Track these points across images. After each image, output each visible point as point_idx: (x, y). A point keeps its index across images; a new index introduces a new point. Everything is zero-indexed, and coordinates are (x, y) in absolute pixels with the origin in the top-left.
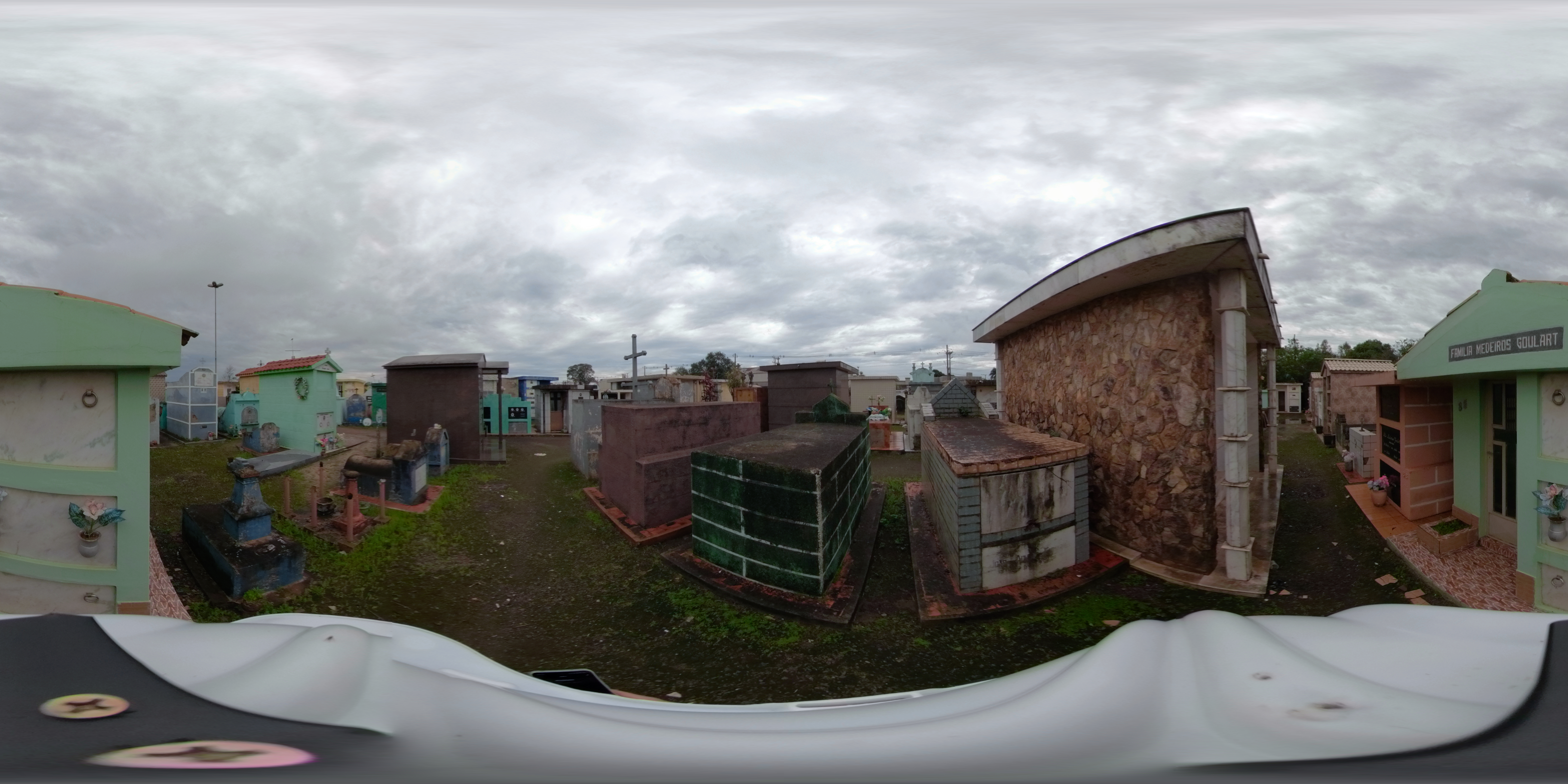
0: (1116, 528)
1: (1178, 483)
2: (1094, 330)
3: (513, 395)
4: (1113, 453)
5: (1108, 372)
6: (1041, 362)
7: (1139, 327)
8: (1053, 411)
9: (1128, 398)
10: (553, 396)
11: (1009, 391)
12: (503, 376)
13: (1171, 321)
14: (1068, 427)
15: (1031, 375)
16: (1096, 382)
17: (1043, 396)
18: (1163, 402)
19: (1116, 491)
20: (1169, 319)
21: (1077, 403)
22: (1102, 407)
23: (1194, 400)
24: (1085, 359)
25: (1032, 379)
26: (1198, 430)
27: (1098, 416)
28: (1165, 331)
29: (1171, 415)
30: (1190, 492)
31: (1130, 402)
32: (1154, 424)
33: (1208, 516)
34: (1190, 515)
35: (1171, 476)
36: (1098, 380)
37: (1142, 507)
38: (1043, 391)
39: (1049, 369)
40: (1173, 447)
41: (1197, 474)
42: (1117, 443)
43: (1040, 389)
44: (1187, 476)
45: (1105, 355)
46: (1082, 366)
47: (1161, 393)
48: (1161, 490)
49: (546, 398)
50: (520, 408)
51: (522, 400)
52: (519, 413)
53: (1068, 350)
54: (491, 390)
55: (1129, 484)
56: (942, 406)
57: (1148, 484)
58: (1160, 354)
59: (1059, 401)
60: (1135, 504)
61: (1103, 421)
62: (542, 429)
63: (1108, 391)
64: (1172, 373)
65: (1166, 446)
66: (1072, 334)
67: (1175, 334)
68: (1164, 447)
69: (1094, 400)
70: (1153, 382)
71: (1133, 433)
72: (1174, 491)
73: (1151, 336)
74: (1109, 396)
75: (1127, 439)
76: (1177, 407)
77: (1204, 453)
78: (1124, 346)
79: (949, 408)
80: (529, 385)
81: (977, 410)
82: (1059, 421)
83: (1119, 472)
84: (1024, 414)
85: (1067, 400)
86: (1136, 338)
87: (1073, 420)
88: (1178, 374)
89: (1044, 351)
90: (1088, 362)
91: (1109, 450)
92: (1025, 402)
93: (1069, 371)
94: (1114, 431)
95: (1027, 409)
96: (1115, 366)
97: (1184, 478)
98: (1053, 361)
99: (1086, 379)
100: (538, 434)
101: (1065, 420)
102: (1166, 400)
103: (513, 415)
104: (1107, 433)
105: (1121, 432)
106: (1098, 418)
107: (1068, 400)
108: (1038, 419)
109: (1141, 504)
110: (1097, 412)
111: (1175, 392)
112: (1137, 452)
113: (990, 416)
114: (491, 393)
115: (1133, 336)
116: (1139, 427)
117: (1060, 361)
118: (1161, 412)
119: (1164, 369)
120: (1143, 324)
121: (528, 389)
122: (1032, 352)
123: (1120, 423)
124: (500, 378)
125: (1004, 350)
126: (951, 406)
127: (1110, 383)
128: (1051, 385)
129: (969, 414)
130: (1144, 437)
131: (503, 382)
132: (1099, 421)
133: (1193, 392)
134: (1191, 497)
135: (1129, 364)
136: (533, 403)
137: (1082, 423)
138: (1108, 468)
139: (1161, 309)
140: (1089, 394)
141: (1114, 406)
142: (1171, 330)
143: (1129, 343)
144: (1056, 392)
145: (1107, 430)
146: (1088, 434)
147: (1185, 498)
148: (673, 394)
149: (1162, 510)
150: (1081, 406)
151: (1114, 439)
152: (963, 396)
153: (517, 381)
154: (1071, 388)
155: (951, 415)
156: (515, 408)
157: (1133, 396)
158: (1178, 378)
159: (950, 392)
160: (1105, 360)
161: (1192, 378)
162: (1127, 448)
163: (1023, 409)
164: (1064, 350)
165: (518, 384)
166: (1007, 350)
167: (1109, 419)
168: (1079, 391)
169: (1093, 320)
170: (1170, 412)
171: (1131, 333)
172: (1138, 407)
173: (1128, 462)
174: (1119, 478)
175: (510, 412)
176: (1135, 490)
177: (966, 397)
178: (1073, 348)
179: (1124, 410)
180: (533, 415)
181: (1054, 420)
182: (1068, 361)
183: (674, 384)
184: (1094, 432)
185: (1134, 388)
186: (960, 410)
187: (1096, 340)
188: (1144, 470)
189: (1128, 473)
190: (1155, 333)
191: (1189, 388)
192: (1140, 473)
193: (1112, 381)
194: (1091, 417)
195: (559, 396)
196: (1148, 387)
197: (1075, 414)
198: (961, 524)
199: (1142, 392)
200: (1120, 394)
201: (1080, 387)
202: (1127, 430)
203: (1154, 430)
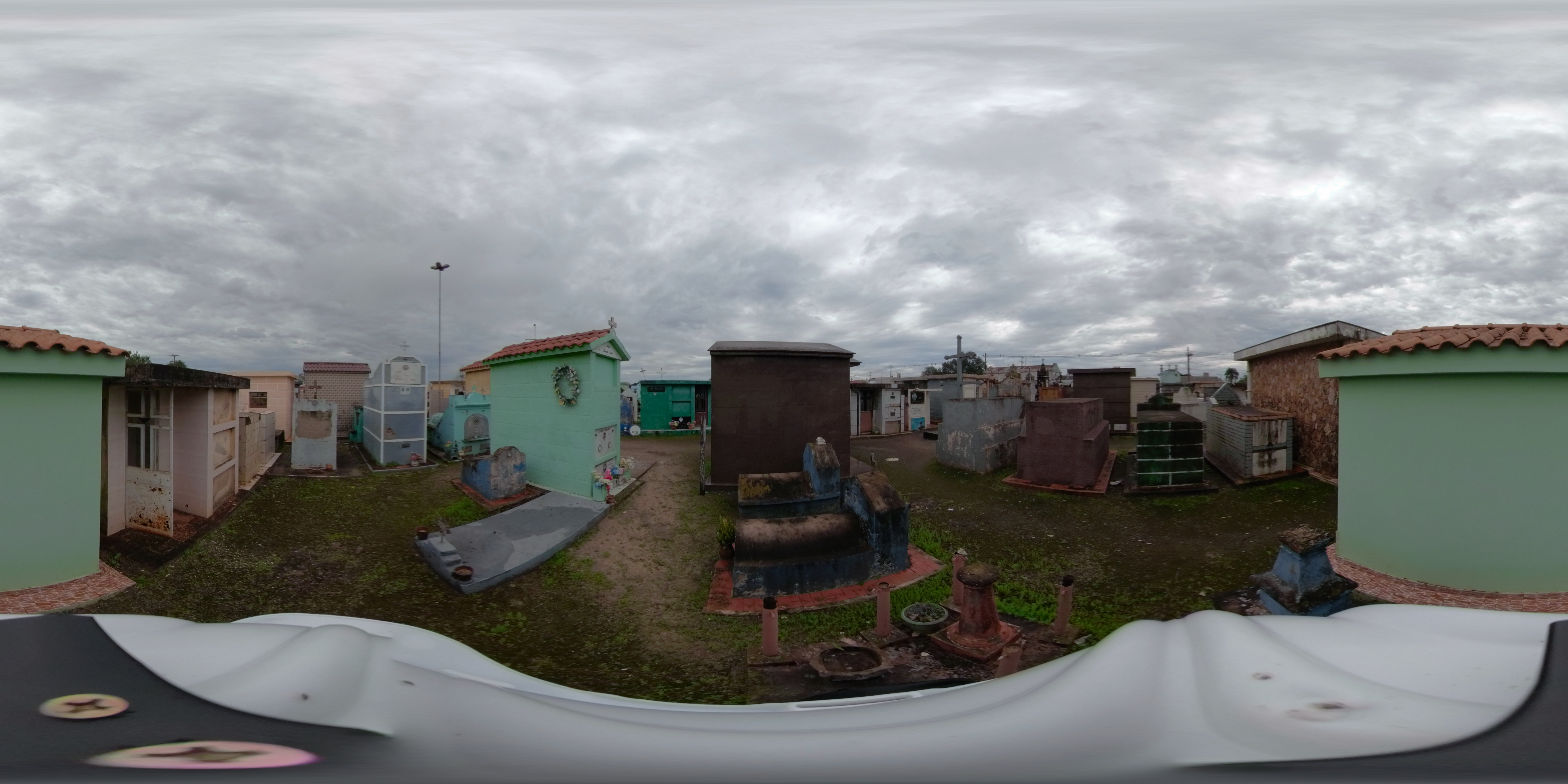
0: (1304, 456)
2: (1299, 363)
4: (1306, 419)
5: (1304, 382)
6: (1274, 375)
8: (1280, 401)
11: (1256, 391)
14: (1287, 408)
15: (1269, 382)
16: (1299, 387)
17: (1275, 393)
18: (1324, 396)
19: (1305, 435)
21: (1291, 397)
22: (1302, 398)
23: (1334, 395)
24: (1295, 376)
25: (1270, 384)
27: (1300, 402)
30: (1332, 434)
31: (1312, 396)
32: (1320, 405)
37: (1315, 444)
38: (1276, 391)
39: (1279, 380)
42: (1307, 415)
43: (1274, 390)
44: (1331, 425)
45: (1303, 375)
46: (1294, 379)
47: (1323, 392)
48: (1322, 434)
53: (1288, 371)
55: (1312, 433)
57: (1318, 431)
60: (1313, 442)
61: (1302, 404)
63: (1304, 391)
66: (1290, 363)
68: (1323, 415)
69: (1298, 395)
70: (1321, 387)
71: (1313, 409)
72: (1326, 434)
74: (1304, 393)
75: (1311, 412)
77: (1336, 416)
78: (1311, 372)
81: (1237, 400)
82: (1283, 406)
83: (1307, 427)
84: (1264, 404)
86: (1315, 369)
87: (1289, 404)
89: (1276, 370)
91: (1304, 418)
92: (1265, 397)
93: (1288, 381)
94: (1306, 409)
95: (1266, 400)
96: (1307, 380)
98: (1281, 376)
99: (1295, 385)
101: (1286, 405)
105: (1308, 409)
107: (1288, 396)
108: (1272, 406)
109: (1316, 441)
110: (1299, 400)
112: (1314, 418)
113: (1245, 404)
116: (1315, 406)
117: (1284, 376)
118: (1323, 400)
119: (1323, 382)
122: (1270, 369)
123: (1308, 405)
125: (1253, 366)
126: (1224, 398)
127: (1305, 388)
128: (1280, 388)
129: (1234, 403)
130: (1316, 411)
132: (1300, 404)
135: (1312, 380)
137: (1293, 405)
138: (1304, 426)
140: (1296, 393)
141: (1306, 397)
144: (1282, 391)
145: (1303, 409)
146: (1294, 409)
147: (1329, 438)
149: (1323, 442)
150: (1293, 397)
151: (1306, 412)
152: (1231, 393)
155: (1224, 403)
157: (1314, 393)
158: (1328, 386)
159: (1224, 390)
160: (1303, 377)
162: (1311, 416)
163: (1264, 400)
164: (1286, 371)
166: (1255, 367)
167: (1304, 404)
169: (1299, 358)
170: (1326, 400)
171: (1313, 366)
172: (1315, 398)
173: (1311, 422)
174: (1307, 430)
176: (1313, 435)
178: (1290, 370)
179: (1310, 399)
181: (1280, 405)
182: (1288, 376)
184: (1298, 410)
185: (1314, 390)
186: (1229, 401)
187: (1300, 367)
188: (1316, 425)
189: (1311, 427)
192: (1315, 427)
193: (1306, 386)
194: (1297, 403)
196: (1318, 389)
197: (1289, 401)
198: (1246, 441)
199: (1317, 391)
200: (1308, 392)
201: (1292, 389)
202: (1311, 408)
203: (1320, 408)
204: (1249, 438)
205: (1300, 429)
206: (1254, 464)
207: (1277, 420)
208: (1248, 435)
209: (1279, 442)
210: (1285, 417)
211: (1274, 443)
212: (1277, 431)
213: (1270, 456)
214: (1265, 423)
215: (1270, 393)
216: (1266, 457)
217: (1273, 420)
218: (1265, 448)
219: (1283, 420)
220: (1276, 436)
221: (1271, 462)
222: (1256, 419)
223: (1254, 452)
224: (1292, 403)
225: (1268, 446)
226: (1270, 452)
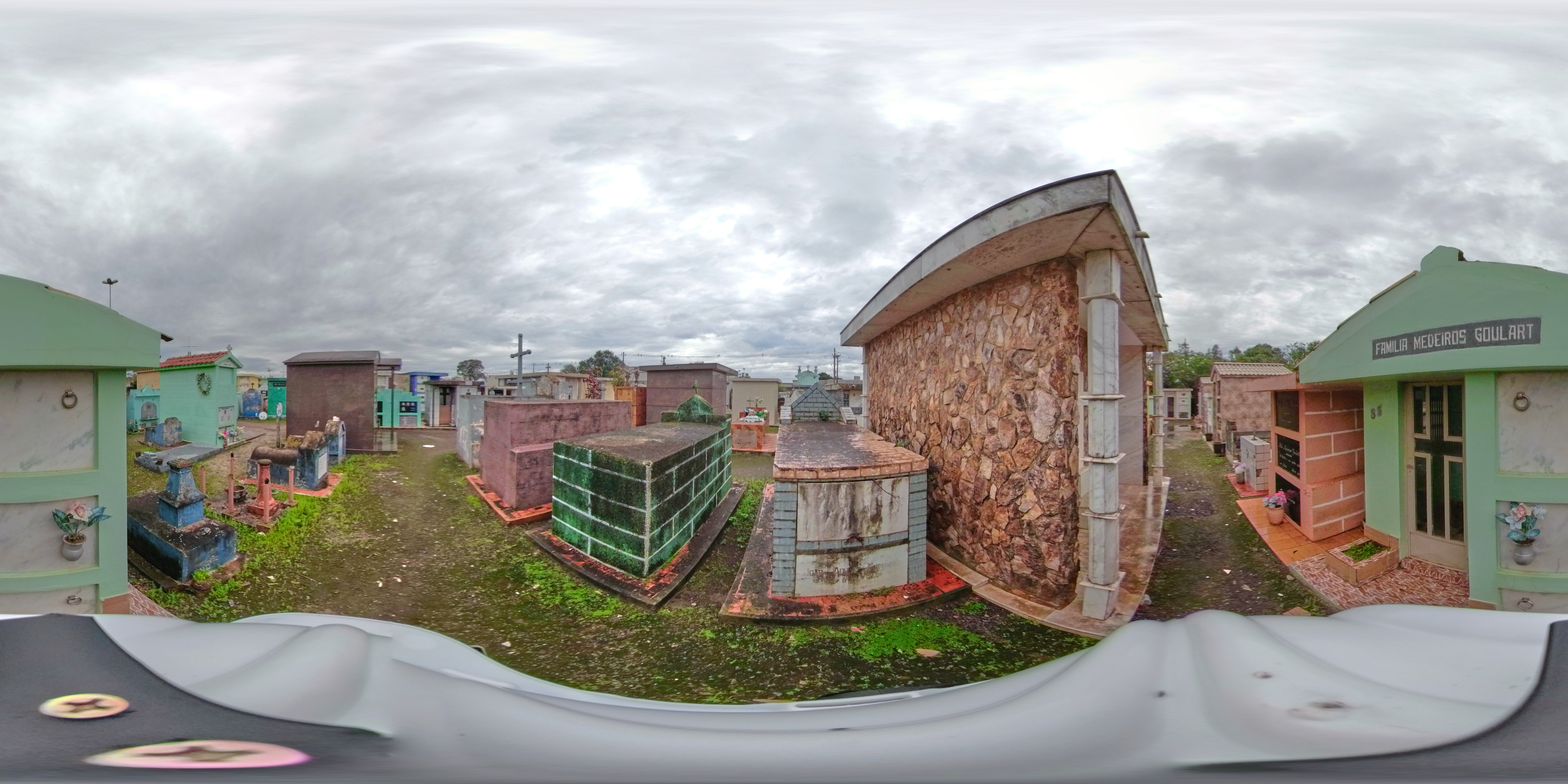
1: (1031, 508)
2: (947, 331)
3: (405, 389)
4: (963, 469)
5: (960, 377)
6: (899, 366)
7: (992, 325)
8: (908, 419)
9: (979, 407)
10: (442, 392)
11: (873, 395)
12: (396, 372)
13: (1027, 315)
15: (892, 380)
16: (948, 388)
17: (900, 402)
18: (1016, 412)
19: (965, 510)
20: (1024, 314)
21: (930, 411)
22: (953, 416)
23: (1053, 411)
24: (938, 363)
25: (892, 384)
26: (1056, 448)
27: (949, 425)
28: (1019, 328)
29: (1025, 428)
30: (1045, 520)
31: (981, 412)
32: (1006, 437)
33: (1066, 548)
34: (1044, 546)
35: (1023, 499)
36: (950, 385)
37: (990, 531)
38: (901, 397)
39: (906, 373)
40: (1026, 467)
41: (1054, 499)
42: (966, 457)
43: (898, 395)
44: (1042, 501)
45: (957, 358)
46: (935, 370)
47: (1014, 402)
48: (1012, 515)
49: (435, 393)
50: (410, 403)
51: (413, 395)
52: (410, 408)
53: (923, 353)
54: (383, 385)
55: (979, 504)
56: (802, 409)
57: (998, 507)
58: (1014, 355)
59: (914, 408)
60: (983, 526)
61: (953, 431)
62: (431, 423)
63: (959, 398)
64: (1027, 378)
65: (1018, 465)
67: (1031, 331)
68: (1016, 465)
69: (946, 408)
70: (1006, 388)
71: (983, 447)
72: (1026, 517)
73: (1004, 334)
74: (960, 404)
75: (977, 453)
76: (1032, 418)
77: (1063, 475)
78: (976, 348)
79: (810, 412)
80: (419, 380)
81: (838, 414)
82: (914, 429)
83: (968, 489)
84: (884, 421)
85: (921, 406)
86: (989, 337)
87: (926, 430)
88: (1034, 379)
89: (901, 354)
90: (941, 366)
92: (885, 408)
93: (923, 376)
94: (964, 444)
95: (887, 415)
96: (967, 370)
97: (1038, 503)
98: (910, 365)
99: (938, 385)
100: (427, 427)
101: (919, 429)
102: (1020, 410)
103: (404, 409)
104: (957, 445)
105: (972, 445)
106: (949, 428)
108: (896, 426)
109: (989, 527)
110: (948, 422)
111: (1030, 401)
112: (987, 469)
113: (848, 421)
114: (383, 387)
115: (986, 335)
116: (989, 440)
117: (916, 365)
118: (1014, 425)
119: (1017, 373)
120: (996, 320)
121: (419, 384)
122: (892, 355)
123: (970, 435)
124: (393, 374)
125: (870, 354)
126: (811, 410)
128: (907, 391)
129: (830, 419)
130: (994, 453)
131: (395, 378)
132: (949, 431)
133: (1051, 400)
134: (1047, 526)
135: (981, 368)
136: (423, 397)
137: (934, 432)
138: (958, 484)
139: (1016, 302)
140: (941, 401)
141: (964, 415)
142: (1026, 326)
143: (981, 343)
144: (911, 398)
146: (939, 445)
147: (1040, 526)
148: (553, 391)
149: (1012, 536)
150: (933, 414)
151: (964, 452)
152: (824, 400)
153: (408, 377)
154: (924, 394)
155: (811, 419)
156: (406, 402)
157: (984, 405)
158: (1035, 383)
159: (811, 396)
160: (957, 363)
161: (1051, 383)
162: (976, 464)
163: (883, 415)
164: (919, 353)
165: (409, 379)
166: (872, 354)
167: (959, 430)
168: (932, 398)
169: (947, 319)
170: (1023, 424)
171: (983, 332)
172: (989, 418)
173: (977, 479)
174: (968, 496)
175: (401, 406)
176: (984, 511)
177: (827, 401)
178: (928, 351)
179: (974, 420)
180: (423, 410)
181: (908, 429)
182: (923, 365)
183: (554, 382)
184: (945, 443)
185: (985, 396)
186: (820, 414)
187: (948, 341)
188: (994, 489)
189: (977, 492)
190: (1009, 330)
191: (1047, 396)
192: (989, 492)
193: (964, 387)
194: (943, 426)
195: (448, 391)
196: (1000, 394)
197: (927, 423)
199: (994, 400)
200: (971, 402)
202: (978, 444)
203: (1006, 445)
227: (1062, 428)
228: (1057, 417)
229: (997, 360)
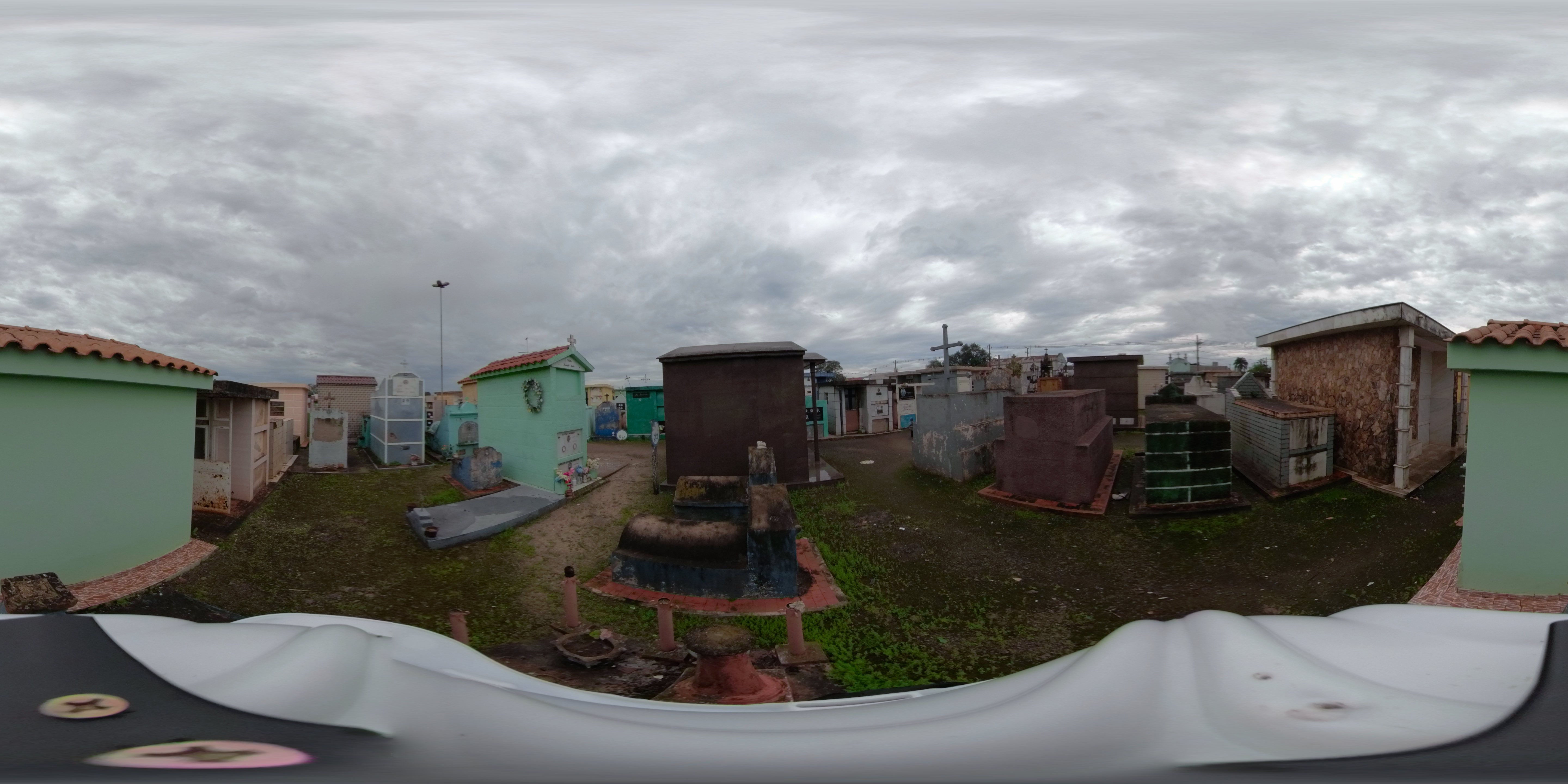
0: (1346, 459)
1: (1377, 429)
2: (1340, 350)
4: (1347, 416)
5: (1346, 373)
6: (1307, 364)
7: (1362, 351)
8: (1313, 393)
9: (1356, 387)
11: (1282, 381)
13: (1378, 350)
14: (1323, 403)
15: (1299, 372)
16: (1340, 378)
17: (1307, 385)
18: (1372, 389)
19: (1348, 436)
21: (1328, 389)
22: (1343, 391)
23: (1386, 389)
24: (1334, 366)
25: (1300, 374)
26: (1388, 403)
27: (1340, 396)
28: (1375, 355)
29: (1376, 396)
30: (1382, 434)
31: (1357, 389)
32: (1367, 400)
33: (1390, 448)
34: (1381, 448)
35: (1374, 426)
37: (1360, 445)
38: (1308, 382)
39: (1312, 369)
40: (1375, 411)
41: (1385, 424)
42: (1349, 410)
43: (1306, 381)
45: (1345, 364)
46: (1332, 369)
47: (1372, 385)
48: (1369, 434)
53: (1325, 359)
55: (1355, 432)
57: (1363, 432)
58: (1372, 366)
59: (1318, 388)
60: (1357, 443)
61: (1342, 398)
63: (1346, 383)
64: (1377, 375)
65: (1372, 411)
66: (1327, 350)
67: (1380, 356)
69: (1338, 388)
70: (1368, 380)
71: (1358, 404)
72: (1375, 434)
73: (1368, 356)
74: (1346, 386)
75: (1354, 408)
76: (1378, 392)
77: (1390, 414)
78: (1355, 361)
81: (1262, 392)
82: (1317, 400)
83: (1349, 425)
84: (1293, 397)
85: (1323, 387)
86: (1361, 357)
87: (1326, 398)
88: (1379, 376)
89: (1309, 358)
90: (1336, 367)
91: (1345, 415)
92: (1294, 389)
93: (1325, 371)
94: (1348, 404)
95: (1296, 393)
96: (1350, 370)
97: (1380, 426)
98: (1315, 364)
99: (1334, 376)
101: (1321, 399)
102: (1374, 388)
104: (1344, 405)
105: (1352, 404)
108: (1303, 399)
109: (1359, 442)
110: (1339, 394)
111: (1378, 385)
112: (1359, 414)
116: (1360, 402)
117: (1320, 365)
118: (1371, 394)
119: (1373, 373)
120: (1365, 350)
122: (1301, 357)
123: (1351, 400)
125: (1279, 354)
127: (1347, 379)
128: (1313, 379)
130: (1362, 407)
132: (1340, 399)
133: (1387, 385)
134: (1383, 437)
135: (1357, 370)
137: (1331, 400)
138: (1344, 424)
139: (1374, 344)
140: (1336, 385)
141: (1349, 391)
142: (1378, 354)
143: (1358, 359)
144: (1316, 383)
145: (1344, 404)
146: (1334, 405)
147: (1380, 438)
149: (1369, 445)
150: (1330, 390)
151: (1348, 408)
154: (1325, 381)
157: (1359, 386)
158: (1380, 378)
160: (1345, 367)
161: (1387, 378)
162: (1354, 413)
163: (1292, 393)
164: (1322, 359)
166: (1281, 354)
167: (1345, 398)
168: (1330, 383)
169: (1340, 344)
170: (1375, 394)
171: (1359, 354)
172: (1360, 392)
173: (1354, 420)
174: (1349, 429)
176: (1357, 435)
178: (1328, 359)
179: (1353, 393)
181: (1314, 399)
182: (1324, 365)
184: (1338, 405)
185: (1359, 382)
187: (1341, 355)
188: (1362, 423)
189: (1354, 425)
191: (1385, 383)
192: (1359, 425)
193: (1348, 378)
194: (1337, 397)
196: (1365, 382)
197: (1327, 395)
198: (1281, 444)
199: (1363, 384)
200: (1351, 385)
201: (1330, 380)
202: (1354, 403)
203: (1367, 403)
204: (1285, 440)
205: (1340, 428)
206: (1290, 471)
207: (1317, 418)
208: (1284, 437)
209: (1319, 444)
210: (1326, 413)
211: (1313, 445)
212: (1317, 430)
213: (1309, 461)
214: (1304, 421)
215: (1300, 385)
216: (1305, 462)
217: (1313, 417)
218: (1303, 451)
219: (1324, 417)
220: (1316, 436)
221: (1310, 467)
222: (1294, 416)
223: (1290, 456)
224: (1329, 396)
225: (1307, 448)
226: (1308, 456)
227: (1389, 395)
228: (1388, 391)
229: (1365, 367)
